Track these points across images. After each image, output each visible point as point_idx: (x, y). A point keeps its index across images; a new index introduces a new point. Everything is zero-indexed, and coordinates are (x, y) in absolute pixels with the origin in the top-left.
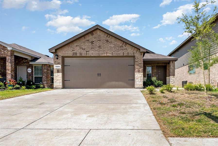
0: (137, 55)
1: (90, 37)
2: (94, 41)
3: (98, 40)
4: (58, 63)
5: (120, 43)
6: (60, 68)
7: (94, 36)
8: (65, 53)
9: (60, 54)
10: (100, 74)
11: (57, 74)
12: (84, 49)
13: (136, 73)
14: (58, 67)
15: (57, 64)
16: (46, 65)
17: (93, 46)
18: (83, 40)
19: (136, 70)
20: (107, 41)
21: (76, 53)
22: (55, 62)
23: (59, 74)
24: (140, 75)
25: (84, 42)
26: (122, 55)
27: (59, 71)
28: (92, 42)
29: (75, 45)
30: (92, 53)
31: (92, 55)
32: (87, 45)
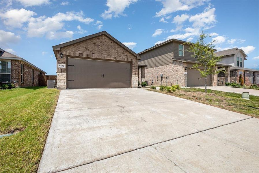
0: (134, 61)
1: (96, 41)
2: (100, 45)
3: (104, 45)
4: (63, 63)
5: (121, 50)
6: (65, 67)
7: (100, 40)
8: (71, 53)
9: (65, 53)
10: (104, 75)
11: (61, 73)
12: (91, 51)
13: (133, 76)
14: (62, 66)
15: (60, 63)
16: (18, 61)
17: (100, 49)
18: (89, 42)
19: (133, 73)
20: (112, 47)
21: (82, 54)
22: (59, 61)
23: (63, 73)
24: (136, 77)
25: (91, 45)
26: (123, 60)
27: (63, 70)
28: (98, 46)
29: (82, 45)
30: (98, 55)
31: (98, 58)
32: (93, 48)
